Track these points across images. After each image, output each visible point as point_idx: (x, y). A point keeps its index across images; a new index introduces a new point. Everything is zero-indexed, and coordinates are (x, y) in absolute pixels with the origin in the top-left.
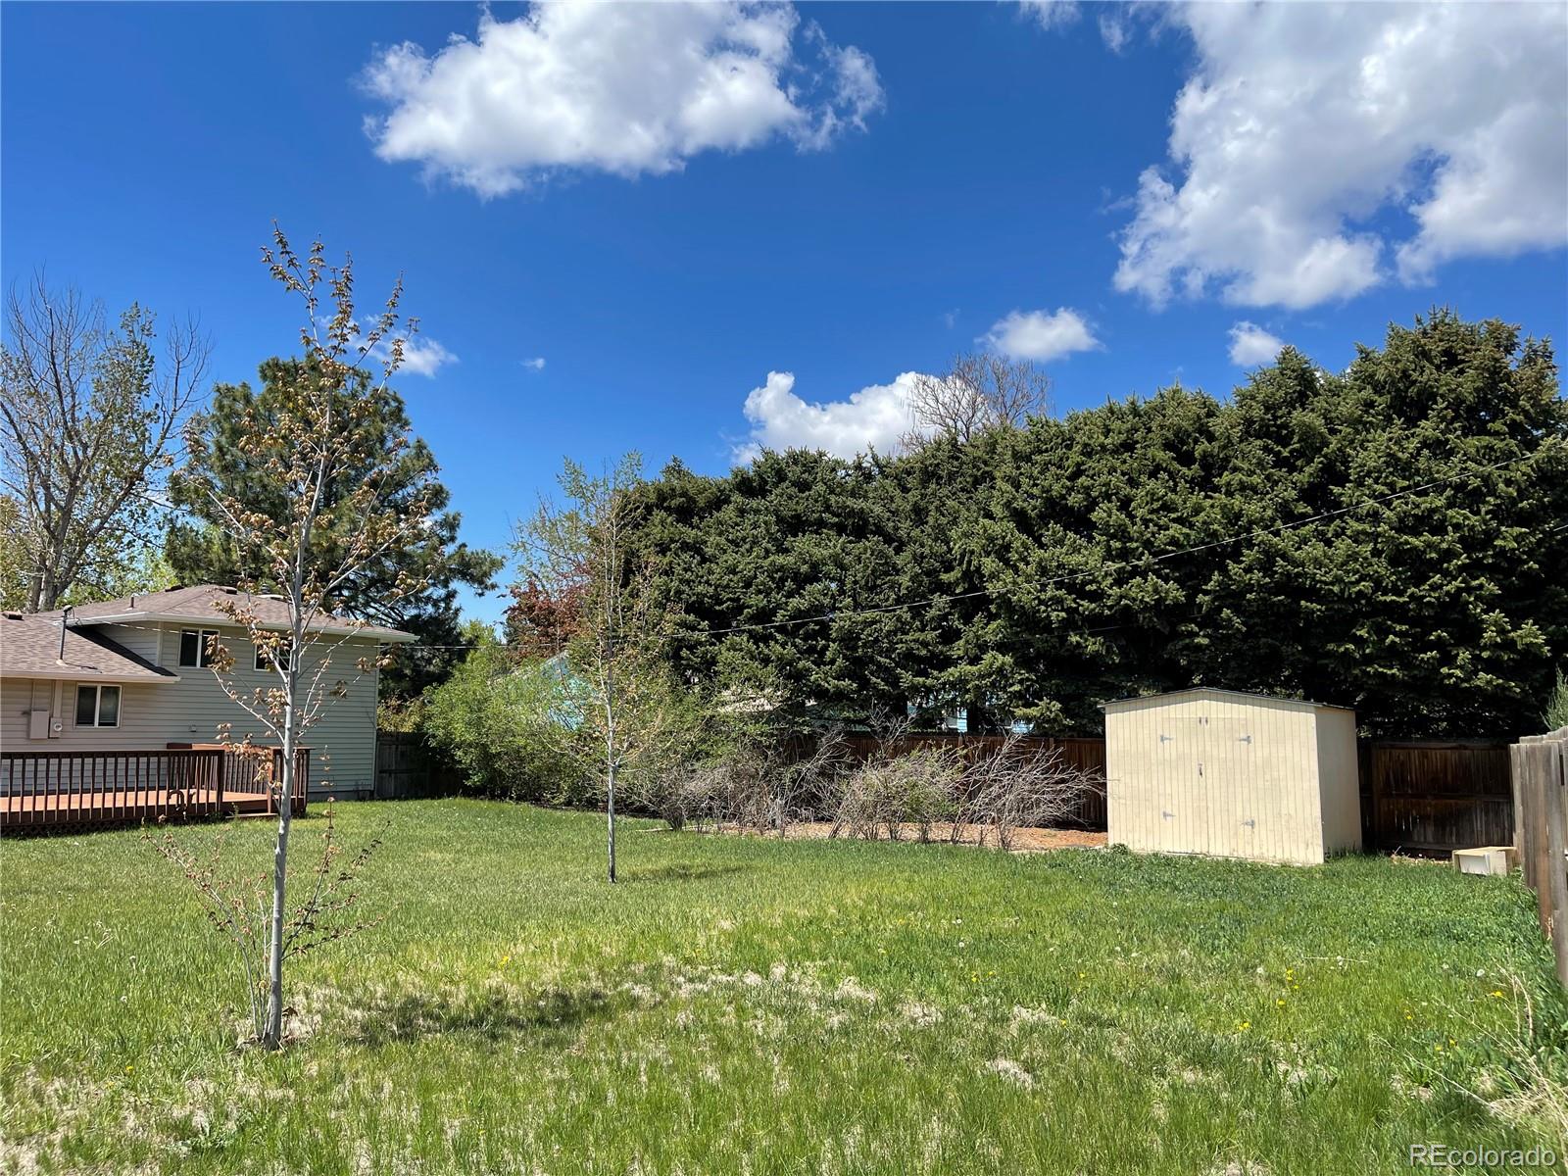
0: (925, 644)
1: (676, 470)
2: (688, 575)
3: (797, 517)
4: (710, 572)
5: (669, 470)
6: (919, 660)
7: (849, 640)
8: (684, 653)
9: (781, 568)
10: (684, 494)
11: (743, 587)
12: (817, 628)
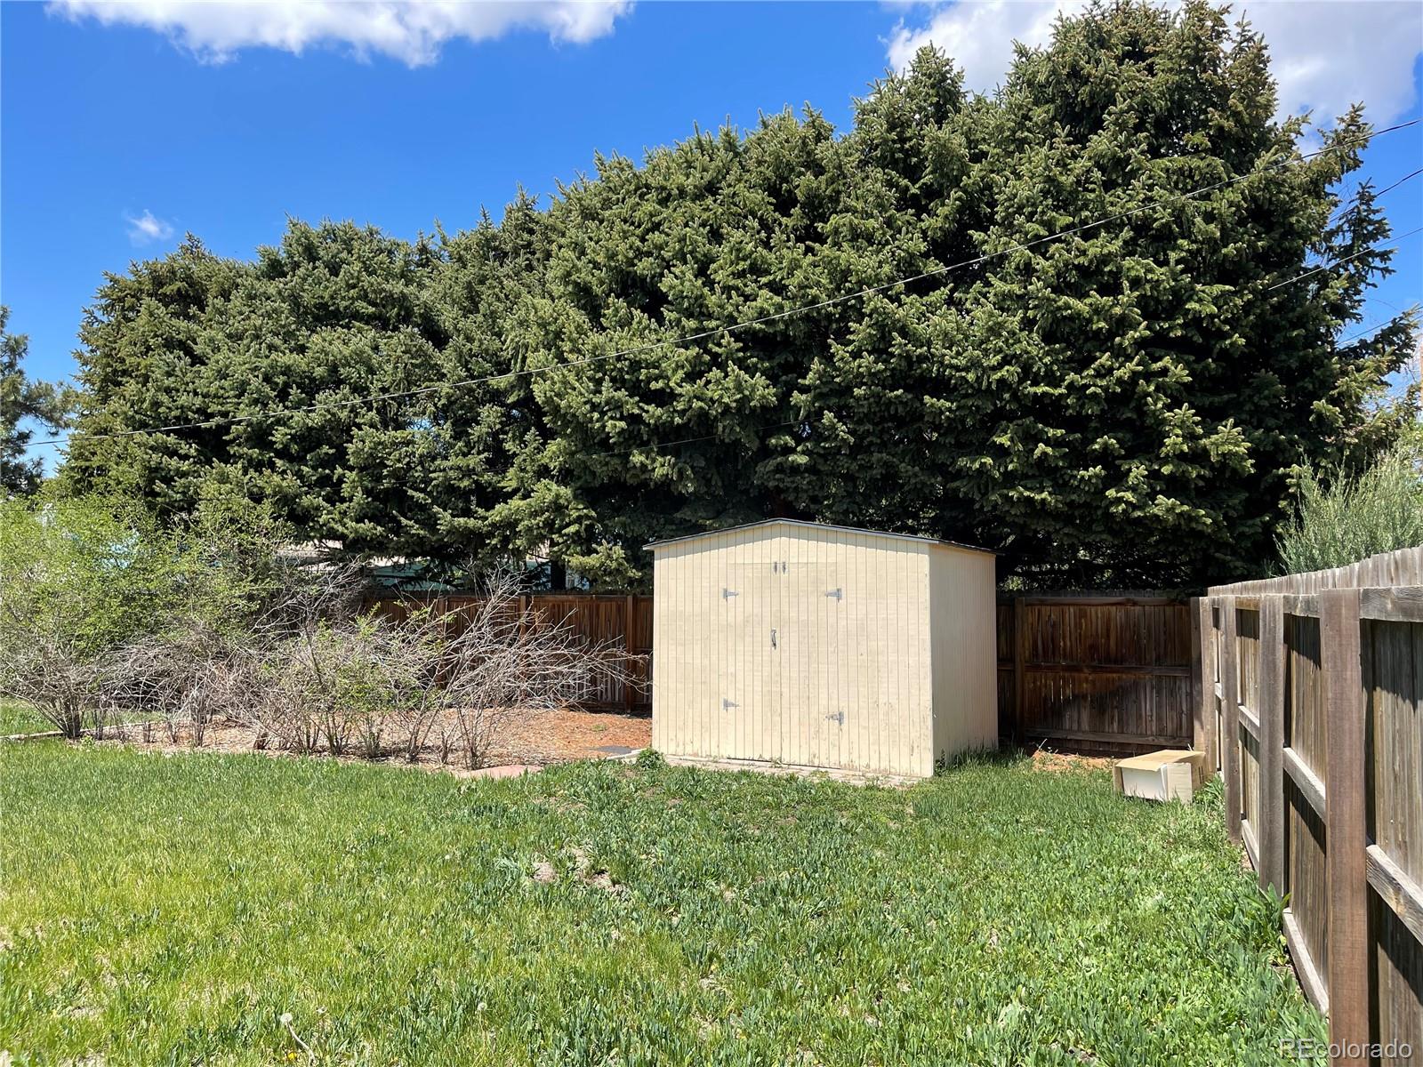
0: (468, 472)
1: (192, 250)
2: (169, 382)
3: (324, 306)
4: (198, 374)
5: (185, 250)
6: (465, 495)
7: (372, 467)
8: (159, 486)
9: (287, 371)
10: (188, 279)
11: (235, 396)
12: (331, 451)
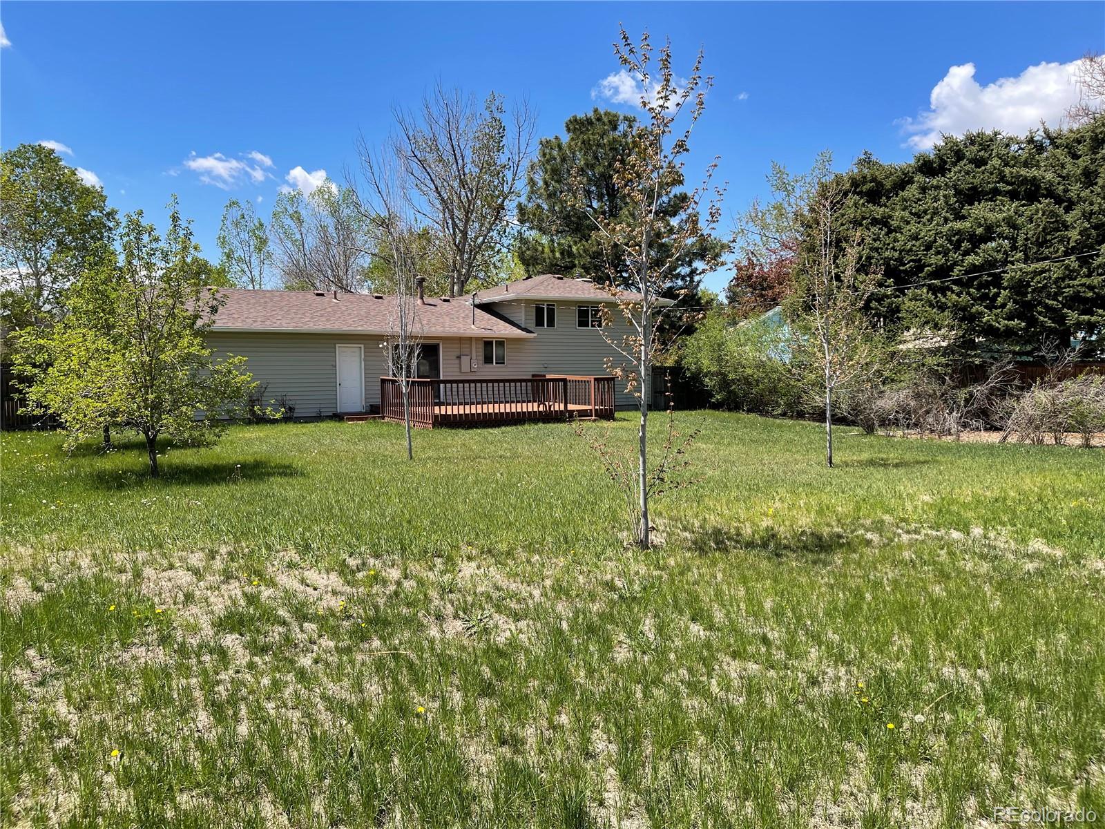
0: (1091, 288)
1: (867, 162)
2: (877, 244)
3: (974, 188)
4: (896, 240)
5: (861, 162)
6: (1085, 300)
7: (1019, 287)
8: (874, 304)
9: (959, 232)
10: (874, 180)
11: (923, 250)
12: (990, 279)
